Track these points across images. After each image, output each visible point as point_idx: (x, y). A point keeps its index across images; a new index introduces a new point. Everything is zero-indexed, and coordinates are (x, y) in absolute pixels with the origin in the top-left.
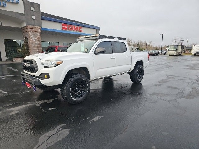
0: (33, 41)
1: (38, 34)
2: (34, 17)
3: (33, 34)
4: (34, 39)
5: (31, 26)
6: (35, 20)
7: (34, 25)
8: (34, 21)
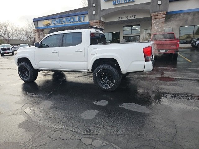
0: (155, 29)
1: (162, 20)
2: (160, 3)
3: (156, 22)
4: (157, 27)
5: (155, 14)
6: (161, 5)
7: (159, 11)
8: (159, 7)
